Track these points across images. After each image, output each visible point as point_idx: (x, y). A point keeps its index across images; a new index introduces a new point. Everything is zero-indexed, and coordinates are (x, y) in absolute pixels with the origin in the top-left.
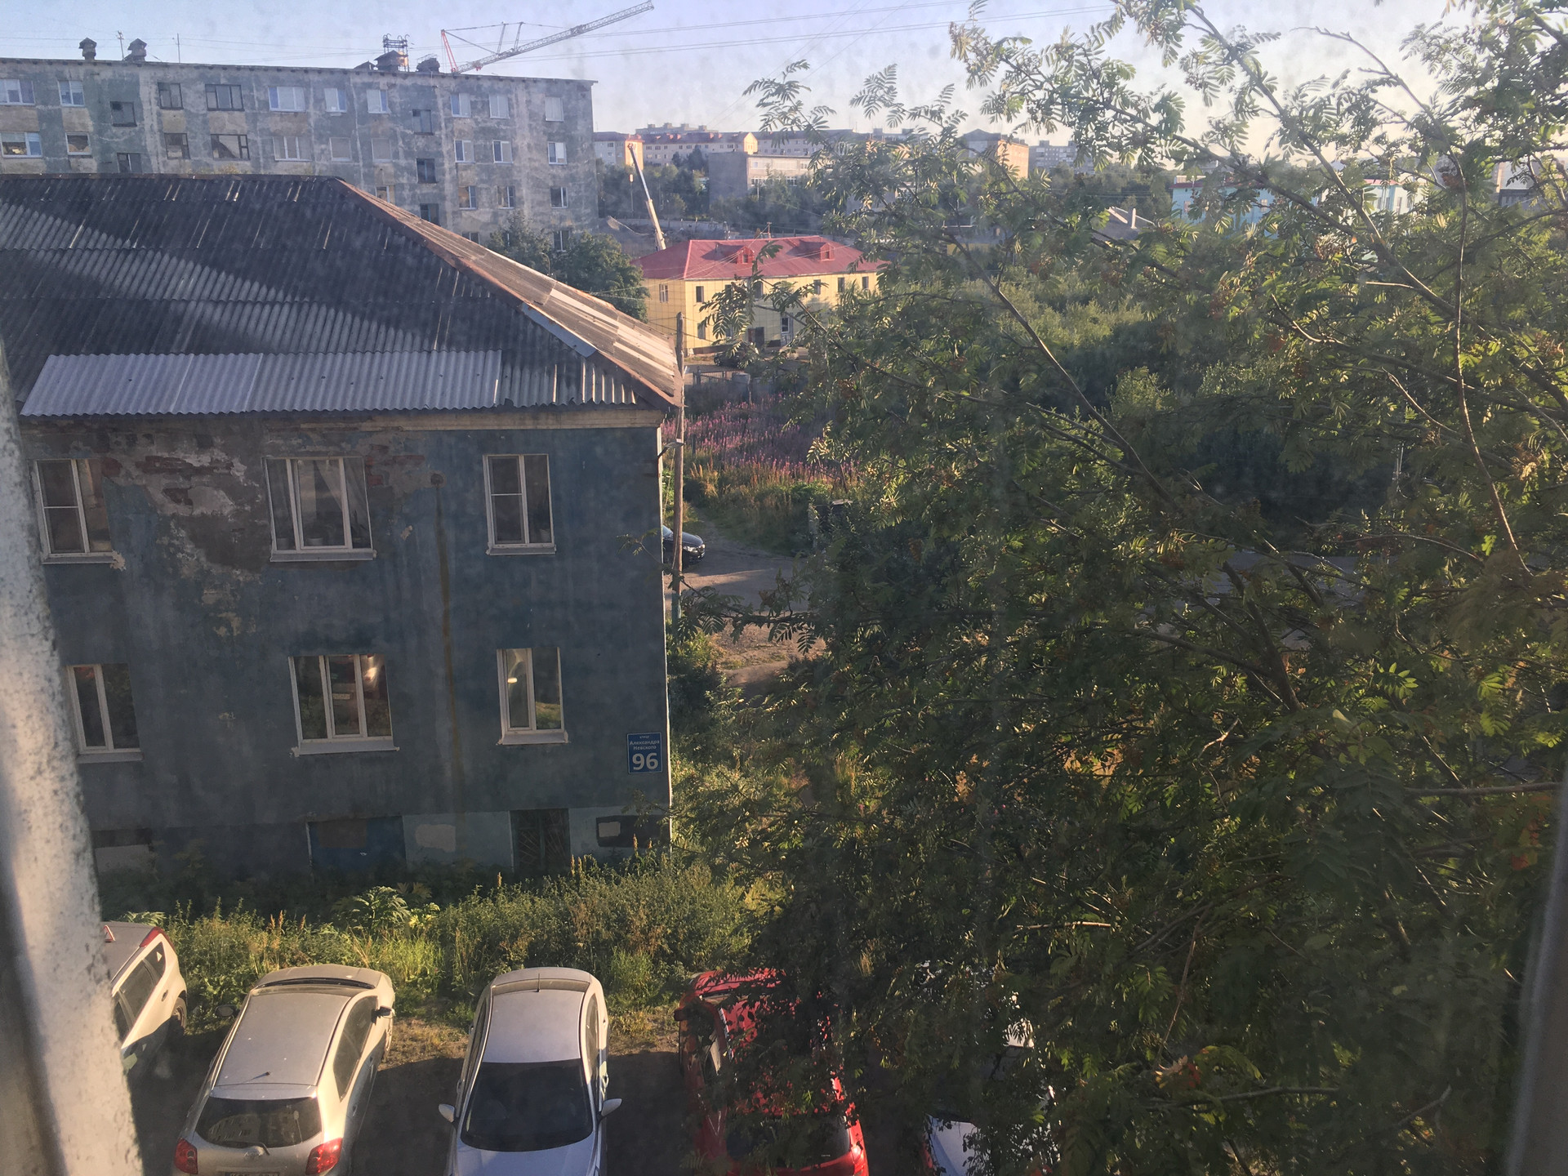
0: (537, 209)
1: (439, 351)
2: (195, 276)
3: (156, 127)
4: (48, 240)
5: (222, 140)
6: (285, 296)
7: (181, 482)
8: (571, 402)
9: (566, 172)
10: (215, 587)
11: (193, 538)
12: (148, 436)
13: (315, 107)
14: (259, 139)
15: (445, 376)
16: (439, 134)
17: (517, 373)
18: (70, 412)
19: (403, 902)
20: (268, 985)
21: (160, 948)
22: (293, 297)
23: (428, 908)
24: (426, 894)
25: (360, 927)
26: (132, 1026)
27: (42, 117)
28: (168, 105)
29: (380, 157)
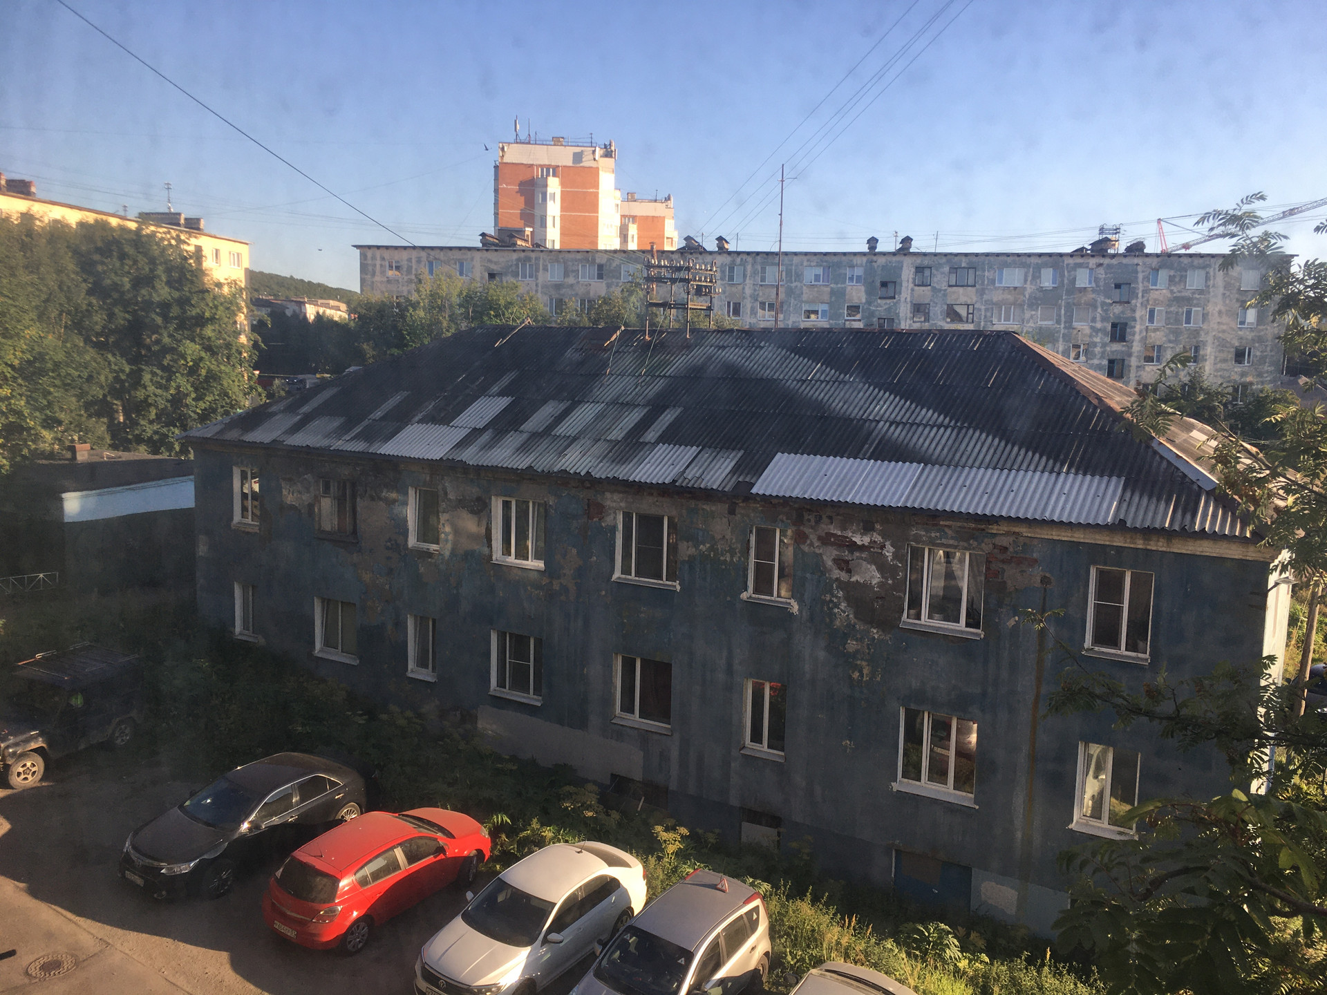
0: (1218, 366)
1: (1068, 473)
2: (888, 403)
3: (909, 300)
4: (795, 374)
5: (957, 308)
6: (950, 421)
7: (846, 554)
8: (1183, 528)
9: (1253, 334)
10: (857, 640)
11: (847, 599)
12: (830, 518)
13: (1031, 284)
14: (983, 307)
15: (1068, 495)
16: (1137, 302)
17: (1136, 498)
18: (781, 494)
19: (957, 943)
20: (827, 971)
21: (756, 909)
22: (956, 423)
23: (978, 957)
24: (981, 943)
25: (917, 953)
26: (724, 964)
27: (832, 293)
28: (920, 283)
29: (1080, 321)
